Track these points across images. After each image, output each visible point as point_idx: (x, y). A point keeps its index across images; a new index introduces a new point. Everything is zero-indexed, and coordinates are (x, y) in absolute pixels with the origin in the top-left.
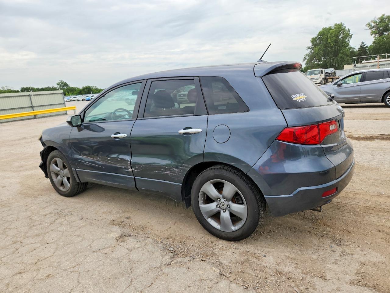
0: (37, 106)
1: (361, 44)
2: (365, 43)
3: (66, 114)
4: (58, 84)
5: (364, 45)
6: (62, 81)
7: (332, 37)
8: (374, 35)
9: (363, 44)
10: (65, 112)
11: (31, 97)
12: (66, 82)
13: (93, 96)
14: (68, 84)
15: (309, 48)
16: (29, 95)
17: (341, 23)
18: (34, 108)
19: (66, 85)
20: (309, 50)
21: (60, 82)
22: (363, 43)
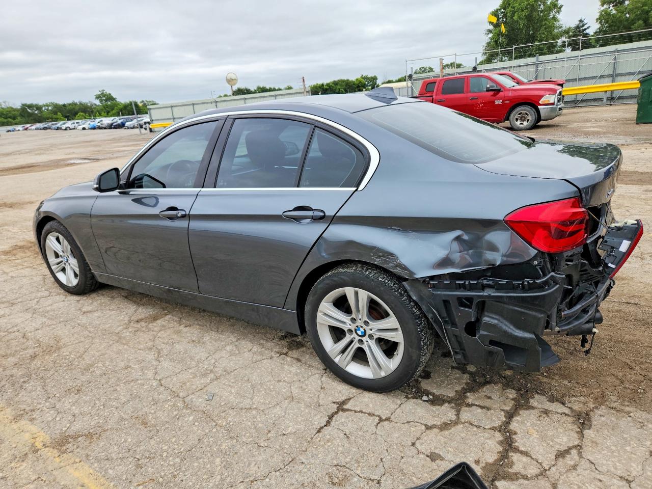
1: (578, 23)
2: (585, 22)
4: (98, 97)
5: (583, 26)
6: (104, 92)
7: (522, 10)
8: (606, 6)
9: (581, 24)
12: (110, 94)
14: (114, 97)
15: (490, 31)
19: (110, 98)
20: (491, 35)
21: (100, 93)
22: (581, 21)
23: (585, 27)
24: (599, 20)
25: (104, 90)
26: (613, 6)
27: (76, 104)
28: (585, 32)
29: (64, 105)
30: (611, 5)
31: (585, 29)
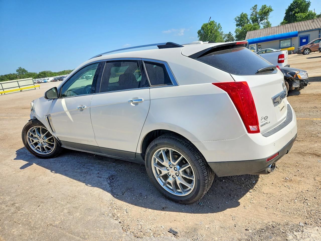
0: (21, 86)
3: (35, 89)
5: (231, 34)
10: (34, 88)
11: (18, 82)
13: (48, 79)
16: (17, 81)
17: (213, 21)
18: (20, 87)
22: (230, 32)
23: (232, 34)
24: (236, 32)
25: (21, 67)
26: (241, 26)
27: (11, 75)
28: (232, 36)
29: (5, 75)
30: (240, 26)
31: (232, 35)
